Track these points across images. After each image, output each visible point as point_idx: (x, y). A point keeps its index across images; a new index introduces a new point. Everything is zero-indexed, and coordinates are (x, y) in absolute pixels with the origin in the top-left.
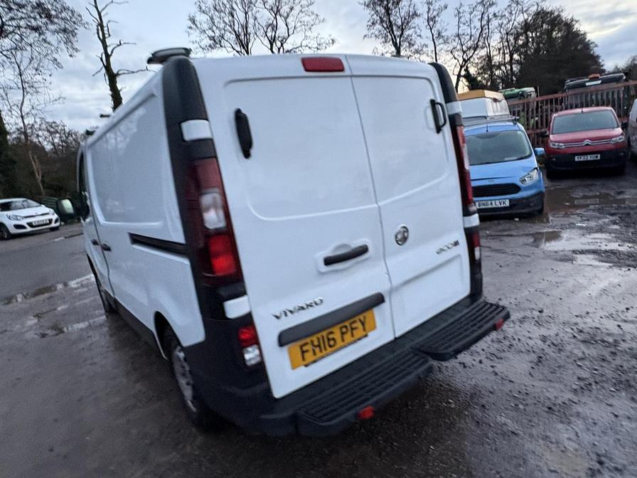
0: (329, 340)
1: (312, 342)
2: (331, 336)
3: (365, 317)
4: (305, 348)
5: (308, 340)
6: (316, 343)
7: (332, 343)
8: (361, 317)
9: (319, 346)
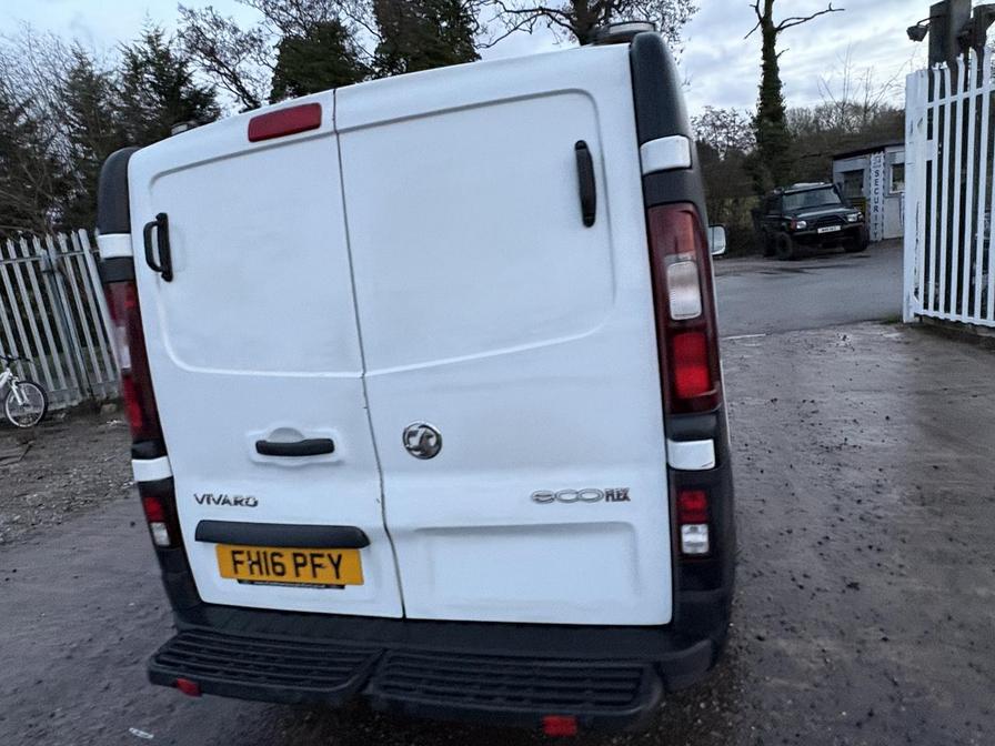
0: (274, 564)
1: (249, 553)
2: (277, 559)
3: (340, 557)
4: (238, 557)
5: (245, 549)
6: (254, 558)
7: (279, 569)
8: (335, 553)
9: (258, 563)
